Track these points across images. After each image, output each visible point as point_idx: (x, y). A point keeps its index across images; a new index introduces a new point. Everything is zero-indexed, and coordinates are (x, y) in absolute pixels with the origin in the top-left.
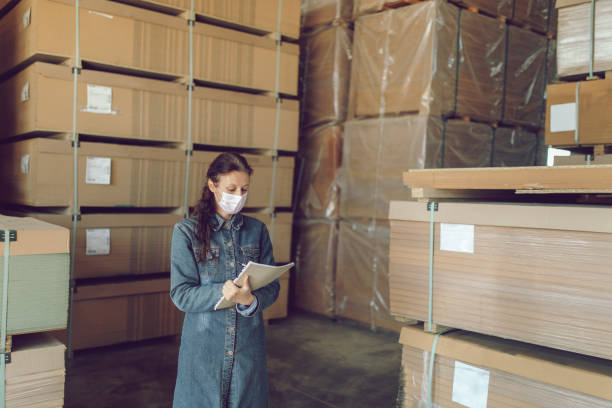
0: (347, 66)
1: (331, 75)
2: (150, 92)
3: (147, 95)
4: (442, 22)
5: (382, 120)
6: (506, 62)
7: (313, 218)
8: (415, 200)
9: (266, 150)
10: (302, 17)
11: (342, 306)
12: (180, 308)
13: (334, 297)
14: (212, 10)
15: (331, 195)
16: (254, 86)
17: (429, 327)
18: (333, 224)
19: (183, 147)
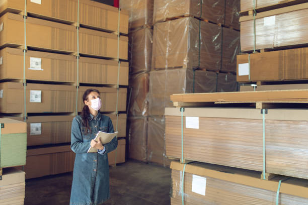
0: (150, 46)
1: (143, 50)
2: (59, 60)
3: (58, 61)
4: (192, 27)
5: (166, 71)
6: (222, 43)
7: (136, 116)
8: (175, 107)
9: (114, 85)
10: (129, 23)
11: (151, 156)
12: (74, 151)
13: (147, 152)
14: (87, 22)
15: (144, 105)
16: (108, 56)
17: (182, 161)
18: (145, 119)
19: (75, 85)
